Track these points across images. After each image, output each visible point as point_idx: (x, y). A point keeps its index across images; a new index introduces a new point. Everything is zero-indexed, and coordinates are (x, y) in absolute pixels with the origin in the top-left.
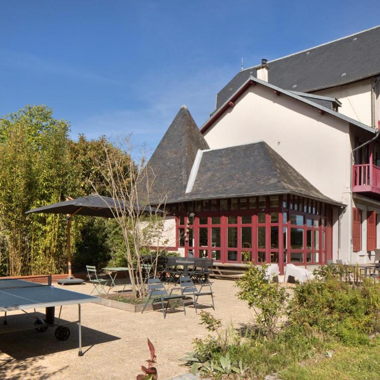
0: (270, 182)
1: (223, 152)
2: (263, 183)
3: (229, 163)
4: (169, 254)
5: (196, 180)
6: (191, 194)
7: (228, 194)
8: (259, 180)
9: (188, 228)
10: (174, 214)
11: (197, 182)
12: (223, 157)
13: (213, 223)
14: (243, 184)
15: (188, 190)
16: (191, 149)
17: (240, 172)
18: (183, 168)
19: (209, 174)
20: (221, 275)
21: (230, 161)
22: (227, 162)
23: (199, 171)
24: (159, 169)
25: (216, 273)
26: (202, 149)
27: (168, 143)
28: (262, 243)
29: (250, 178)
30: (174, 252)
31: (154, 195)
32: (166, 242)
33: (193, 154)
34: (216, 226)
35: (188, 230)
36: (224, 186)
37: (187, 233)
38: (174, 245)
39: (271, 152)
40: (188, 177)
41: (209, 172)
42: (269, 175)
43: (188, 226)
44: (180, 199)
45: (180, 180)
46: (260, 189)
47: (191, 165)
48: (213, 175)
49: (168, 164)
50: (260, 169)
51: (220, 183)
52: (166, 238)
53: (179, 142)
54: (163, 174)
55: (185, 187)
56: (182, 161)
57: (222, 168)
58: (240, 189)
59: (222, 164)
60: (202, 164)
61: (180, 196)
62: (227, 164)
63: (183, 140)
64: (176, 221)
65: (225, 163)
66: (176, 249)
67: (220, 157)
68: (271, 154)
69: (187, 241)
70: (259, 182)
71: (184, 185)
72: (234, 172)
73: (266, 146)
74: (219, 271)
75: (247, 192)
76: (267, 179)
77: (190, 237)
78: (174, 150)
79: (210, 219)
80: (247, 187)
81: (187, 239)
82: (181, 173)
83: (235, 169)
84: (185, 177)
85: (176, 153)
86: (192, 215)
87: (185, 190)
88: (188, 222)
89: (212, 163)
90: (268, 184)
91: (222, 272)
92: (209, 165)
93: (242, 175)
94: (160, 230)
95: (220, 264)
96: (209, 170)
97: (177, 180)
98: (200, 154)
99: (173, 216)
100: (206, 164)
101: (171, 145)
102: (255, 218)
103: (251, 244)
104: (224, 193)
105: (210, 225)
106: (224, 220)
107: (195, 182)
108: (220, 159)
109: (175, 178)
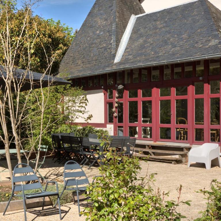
0: (210, 44)
1: (158, 15)
2: (201, 46)
3: (164, 27)
4: (96, 132)
5: (126, 49)
6: (120, 63)
7: (160, 61)
8: (197, 43)
9: (116, 103)
10: (103, 87)
11: (127, 50)
12: (157, 20)
13: (144, 95)
14: (178, 48)
15: (117, 59)
16: (123, 15)
17: (176, 36)
18: (113, 35)
19: (141, 41)
20: (153, 156)
21: (165, 24)
22: (162, 26)
23: (131, 38)
24: (89, 39)
25: (146, 153)
26: (136, 14)
27: (99, 10)
28: (199, 118)
29: (186, 42)
30: (101, 129)
31: (82, 67)
32: (90, 118)
33: (125, 19)
34: (147, 99)
35: (116, 105)
36: (156, 52)
37: (116, 107)
38: (103, 121)
39: (213, 10)
40: (117, 46)
41: (141, 38)
42: (209, 37)
43: (116, 100)
44: (108, 70)
45: (109, 49)
46: (196, 53)
47: (123, 33)
48: (145, 42)
49: (98, 32)
50: (199, 31)
51: (152, 50)
52: (90, 113)
53: (110, 7)
54: (92, 44)
55: (114, 56)
56: (112, 28)
57: (155, 33)
58: (173, 54)
59: (156, 28)
60: (135, 31)
61: (108, 66)
62: (161, 28)
63: (114, 4)
64: (104, 94)
65: (159, 27)
66: (104, 125)
67: (155, 21)
68: (213, 12)
69: (116, 117)
70: (196, 45)
71: (113, 54)
72: (168, 36)
73: (207, 3)
74: (150, 151)
75: (181, 58)
76: (206, 41)
77: (119, 112)
78: (104, 17)
79: (140, 92)
80: (183, 52)
81: (115, 114)
82: (110, 41)
83: (170, 33)
84: (114, 45)
85: (106, 20)
86: (120, 87)
87: (114, 59)
88: (117, 95)
89: (145, 28)
90: (207, 47)
91: (154, 153)
92: (142, 30)
93: (177, 39)
94: (84, 105)
95: (152, 143)
96: (141, 36)
97: (105, 49)
98: (133, 19)
99: (101, 89)
100: (139, 30)
101: (102, 12)
102: (191, 89)
103: (187, 119)
104: (155, 61)
105: (140, 98)
106: (156, 92)
107: (126, 50)
108: (154, 23)
109: (104, 47)
